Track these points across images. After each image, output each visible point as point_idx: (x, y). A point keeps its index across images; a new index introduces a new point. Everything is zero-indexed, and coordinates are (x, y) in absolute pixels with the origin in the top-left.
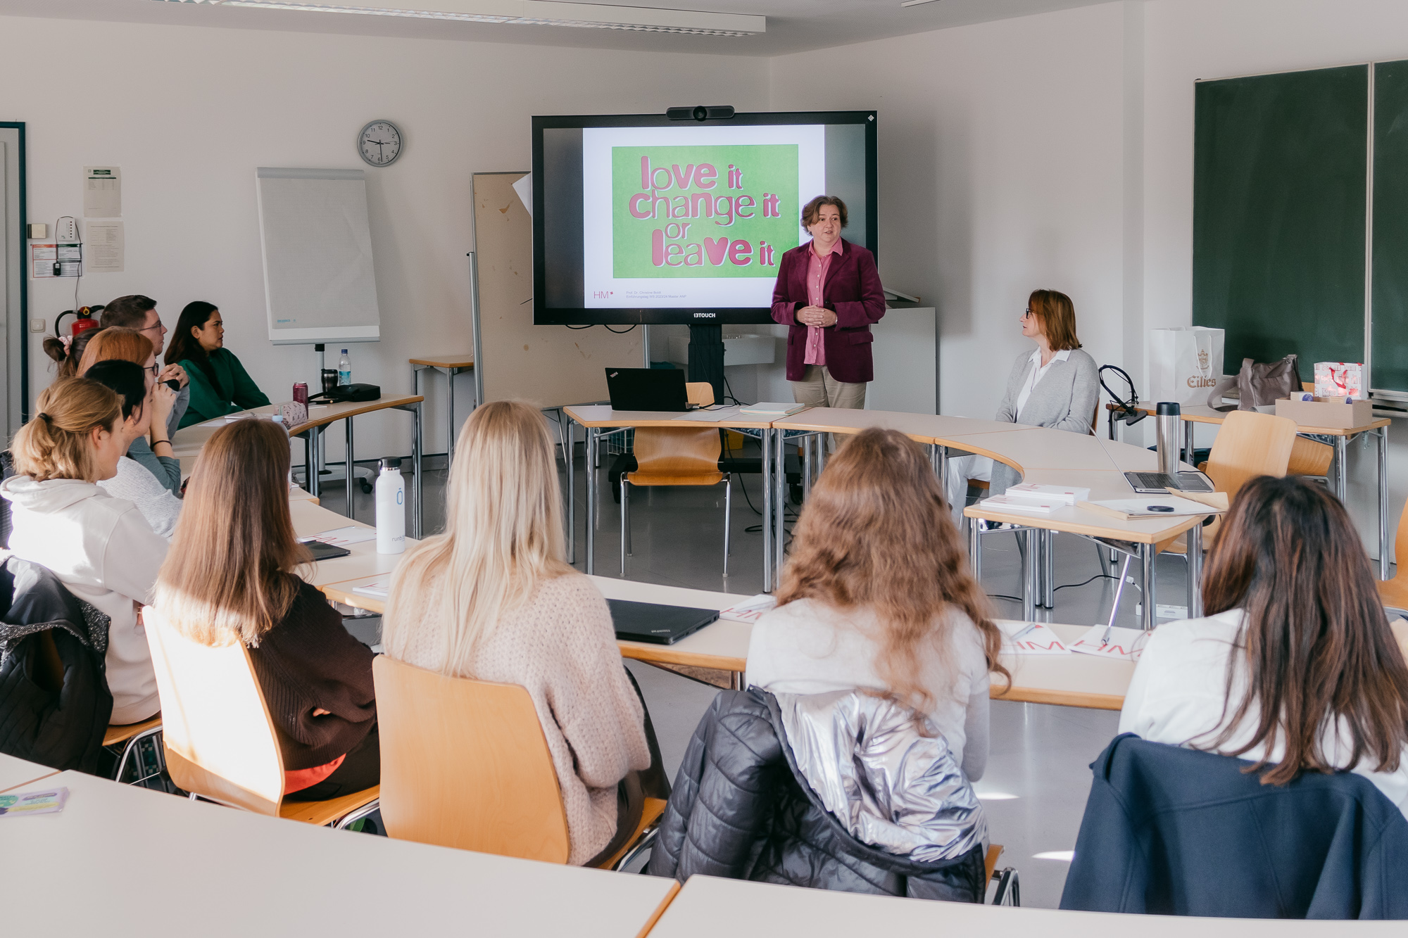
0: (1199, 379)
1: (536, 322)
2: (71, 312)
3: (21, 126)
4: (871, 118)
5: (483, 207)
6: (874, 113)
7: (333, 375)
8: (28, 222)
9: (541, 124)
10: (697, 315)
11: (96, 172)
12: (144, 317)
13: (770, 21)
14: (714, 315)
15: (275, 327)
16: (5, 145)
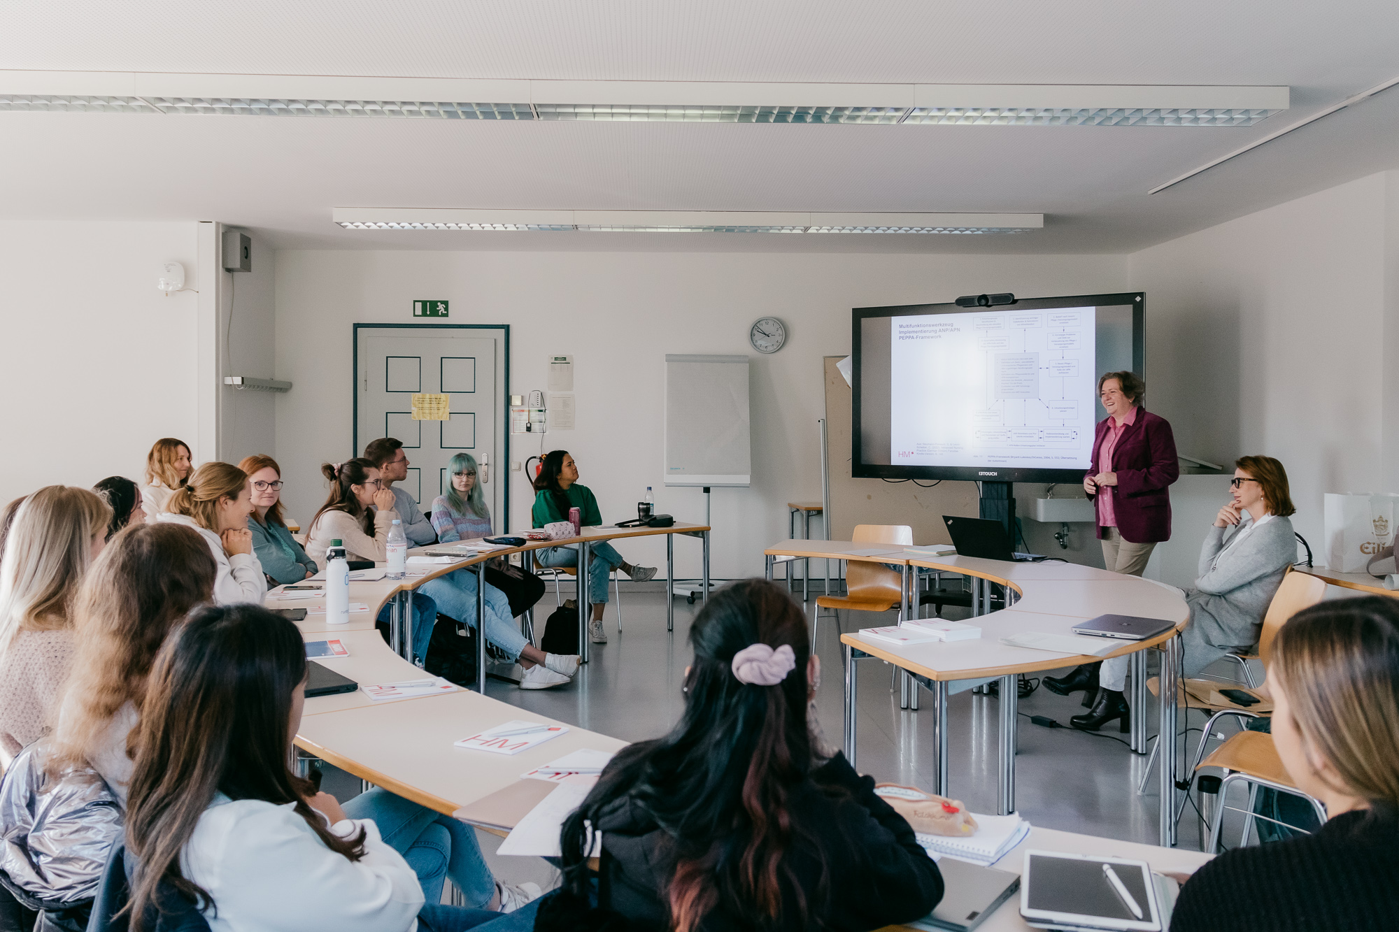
0: (1376, 546)
1: (854, 475)
2: (535, 457)
3: (507, 328)
4: (1138, 299)
5: (833, 383)
6: (1141, 294)
7: (645, 506)
8: (510, 394)
9: (859, 314)
10: (981, 474)
11: (556, 359)
12: (394, 453)
13: (1049, 219)
14: (996, 474)
15: (669, 473)
16: (495, 340)
